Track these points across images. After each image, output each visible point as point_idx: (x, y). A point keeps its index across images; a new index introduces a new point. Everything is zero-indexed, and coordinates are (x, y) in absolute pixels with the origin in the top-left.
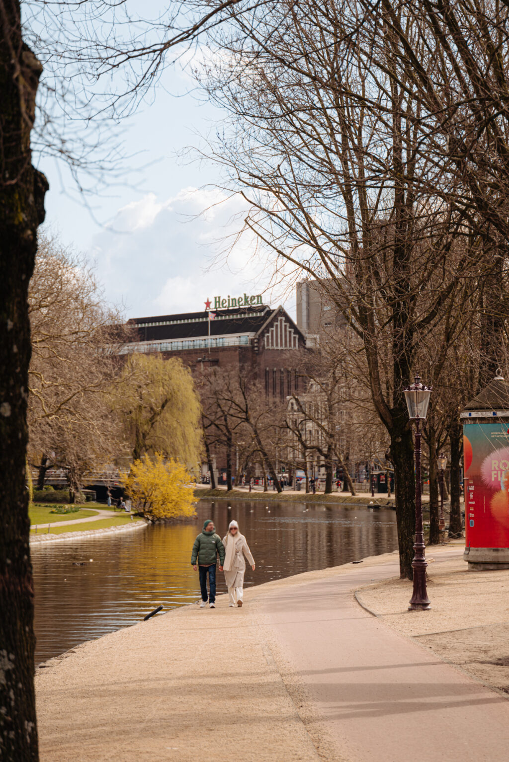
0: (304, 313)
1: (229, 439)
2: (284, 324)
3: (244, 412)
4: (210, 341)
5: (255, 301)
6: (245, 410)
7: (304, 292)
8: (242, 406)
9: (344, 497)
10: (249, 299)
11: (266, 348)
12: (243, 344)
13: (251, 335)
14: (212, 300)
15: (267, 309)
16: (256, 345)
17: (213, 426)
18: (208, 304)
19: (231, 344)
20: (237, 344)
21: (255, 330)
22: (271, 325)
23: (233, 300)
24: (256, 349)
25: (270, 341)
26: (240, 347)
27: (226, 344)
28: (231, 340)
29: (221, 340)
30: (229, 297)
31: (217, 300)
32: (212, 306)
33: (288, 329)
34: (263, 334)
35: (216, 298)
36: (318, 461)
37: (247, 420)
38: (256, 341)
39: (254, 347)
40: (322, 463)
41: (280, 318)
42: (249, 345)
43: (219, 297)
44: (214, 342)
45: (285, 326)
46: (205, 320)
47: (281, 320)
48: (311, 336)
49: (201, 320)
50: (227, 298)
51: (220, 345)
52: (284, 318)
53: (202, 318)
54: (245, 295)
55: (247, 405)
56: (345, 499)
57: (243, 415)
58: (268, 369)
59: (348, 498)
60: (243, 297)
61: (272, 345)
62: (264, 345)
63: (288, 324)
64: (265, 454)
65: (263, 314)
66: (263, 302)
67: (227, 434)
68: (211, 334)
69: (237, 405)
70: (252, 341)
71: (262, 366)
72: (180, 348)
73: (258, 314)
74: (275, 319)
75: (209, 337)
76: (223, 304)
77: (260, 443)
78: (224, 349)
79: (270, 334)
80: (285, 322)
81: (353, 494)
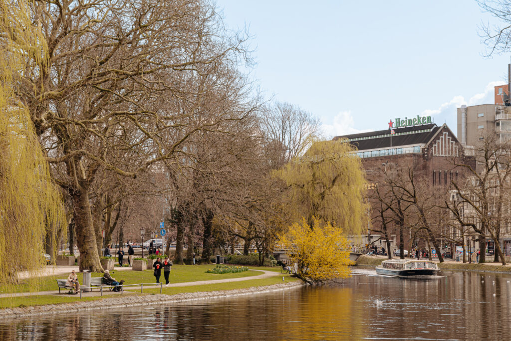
0: (463, 130)
1: (402, 220)
2: (447, 137)
3: (413, 197)
4: (391, 151)
5: (426, 120)
6: (413, 194)
7: (463, 115)
8: (411, 192)
9: (496, 266)
10: (421, 120)
11: (434, 155)
12: (416, 152)
13: (423, 145)
14: (394, 121)
15: (435, 126)
16: (426, 153)
17: (389, 209)
18: (391, 124)
19: (407, 152)
20: (412, 152)
21: (426, 142)
22: (438, 138)
23: (409, 120)
24: (426, 156)
25: (437, 150)
26: (414, 155)
27: (403, 153)
28: (408, 149)
29: (400, 149)
30: (406, 118)
31: (398, 120)
32: (394, 125)
33: (451, 141)
34: (431, 145)
35: (396, 119)
36: (474, 237)
37: (415, 202)
38: (426, 150)
39: (424, 155)
40: (477, 237)
41: (444, 133)
42: (421, 153)
43: (399, 119)
44: (394, 151)
45: (449, 139)
46: (388, 136)
47: (445, 134)
48: (468, 147)
49: (386, 136)
50: (405, 119)
51: (400, 153)
52: (447, 133)
53: (387, 134)
54: (418, 116)
55: (415, 191)
56: (497, 268)
57: (412, 200)
58: (435, 171)
59: (500, 267)
60: (417, 118)
61: (439, 153)
62: (432, 153)
63: (451, 138)
64: (429, 231)
65: (431, 130)
66: (432, 121)
67: (399, 214)
68: (392, 146)
69: (407, 191)
70: (423, 150)
71: (431, 169)
72: (370, 156)
73: (428, 131)
74: (441, 133)
75: (391, 148)
76: (402, 123)
77: (425, 221)
78: (402, 156)
79: (437, 145)
80: (448, 136)
81: (504, 264)
